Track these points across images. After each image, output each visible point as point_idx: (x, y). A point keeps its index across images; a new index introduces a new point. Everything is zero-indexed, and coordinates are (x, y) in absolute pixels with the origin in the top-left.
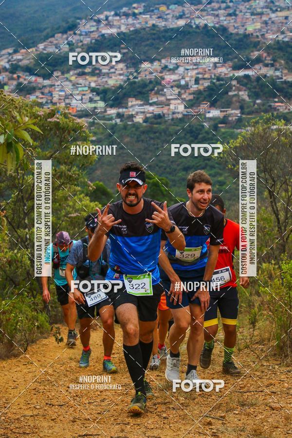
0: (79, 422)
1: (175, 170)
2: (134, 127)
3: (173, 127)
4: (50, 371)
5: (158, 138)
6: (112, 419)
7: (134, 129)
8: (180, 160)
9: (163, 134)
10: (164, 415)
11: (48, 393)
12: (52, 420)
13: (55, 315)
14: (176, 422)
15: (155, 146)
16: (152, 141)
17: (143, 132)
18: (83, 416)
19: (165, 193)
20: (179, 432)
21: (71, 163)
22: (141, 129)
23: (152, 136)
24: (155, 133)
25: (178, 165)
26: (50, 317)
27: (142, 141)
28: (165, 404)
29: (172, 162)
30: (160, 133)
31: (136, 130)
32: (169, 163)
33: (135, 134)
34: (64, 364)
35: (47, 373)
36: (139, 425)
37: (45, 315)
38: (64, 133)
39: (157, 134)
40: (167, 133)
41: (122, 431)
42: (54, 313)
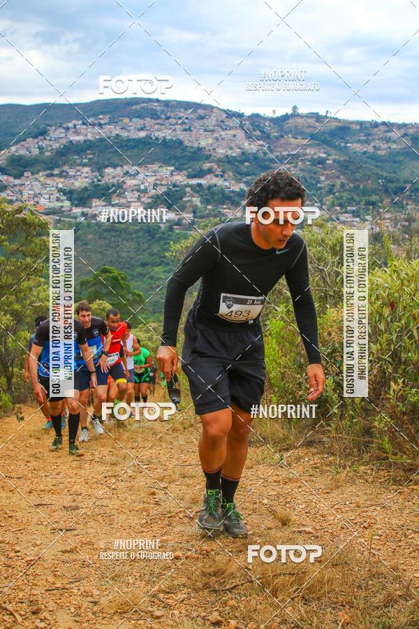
0: (35, 493)
1: (133, 266)
2: (97, 226)
3: (132, 227)
4: (11, 447)
5: (119, 236)
6: (66, 490)
7: (97, 227)
8: (138, 257)
9: (123, 232)
10: (113, 487)
11: (8, 467)
12: (11, 491)
13: (18, 396)
14: (124, 492)
15: (116, 244)
16: (113, 239)
17: (106, 231)
18: (39, 488)
19: (124, 286)
20: (126, 502)
21: (36, 256)
22: (104, 228)
23: (113, 234)
24: (116, 231)
25: (136, 261)
26: (13, 397)
27: (104, 238)
28: (115, 476)
29: (131, 258)
30: (121, 232)
31: (99, 228)
32: (128, 259)
33: (97, 232)
34: (24, 440)
35: (8, 449)
36: (90, 495)
37: (8, 395)
38: (30, 228)
39: (118, 233)
40: (128, 232)
41: (74, 501)
42: (17, 394)
